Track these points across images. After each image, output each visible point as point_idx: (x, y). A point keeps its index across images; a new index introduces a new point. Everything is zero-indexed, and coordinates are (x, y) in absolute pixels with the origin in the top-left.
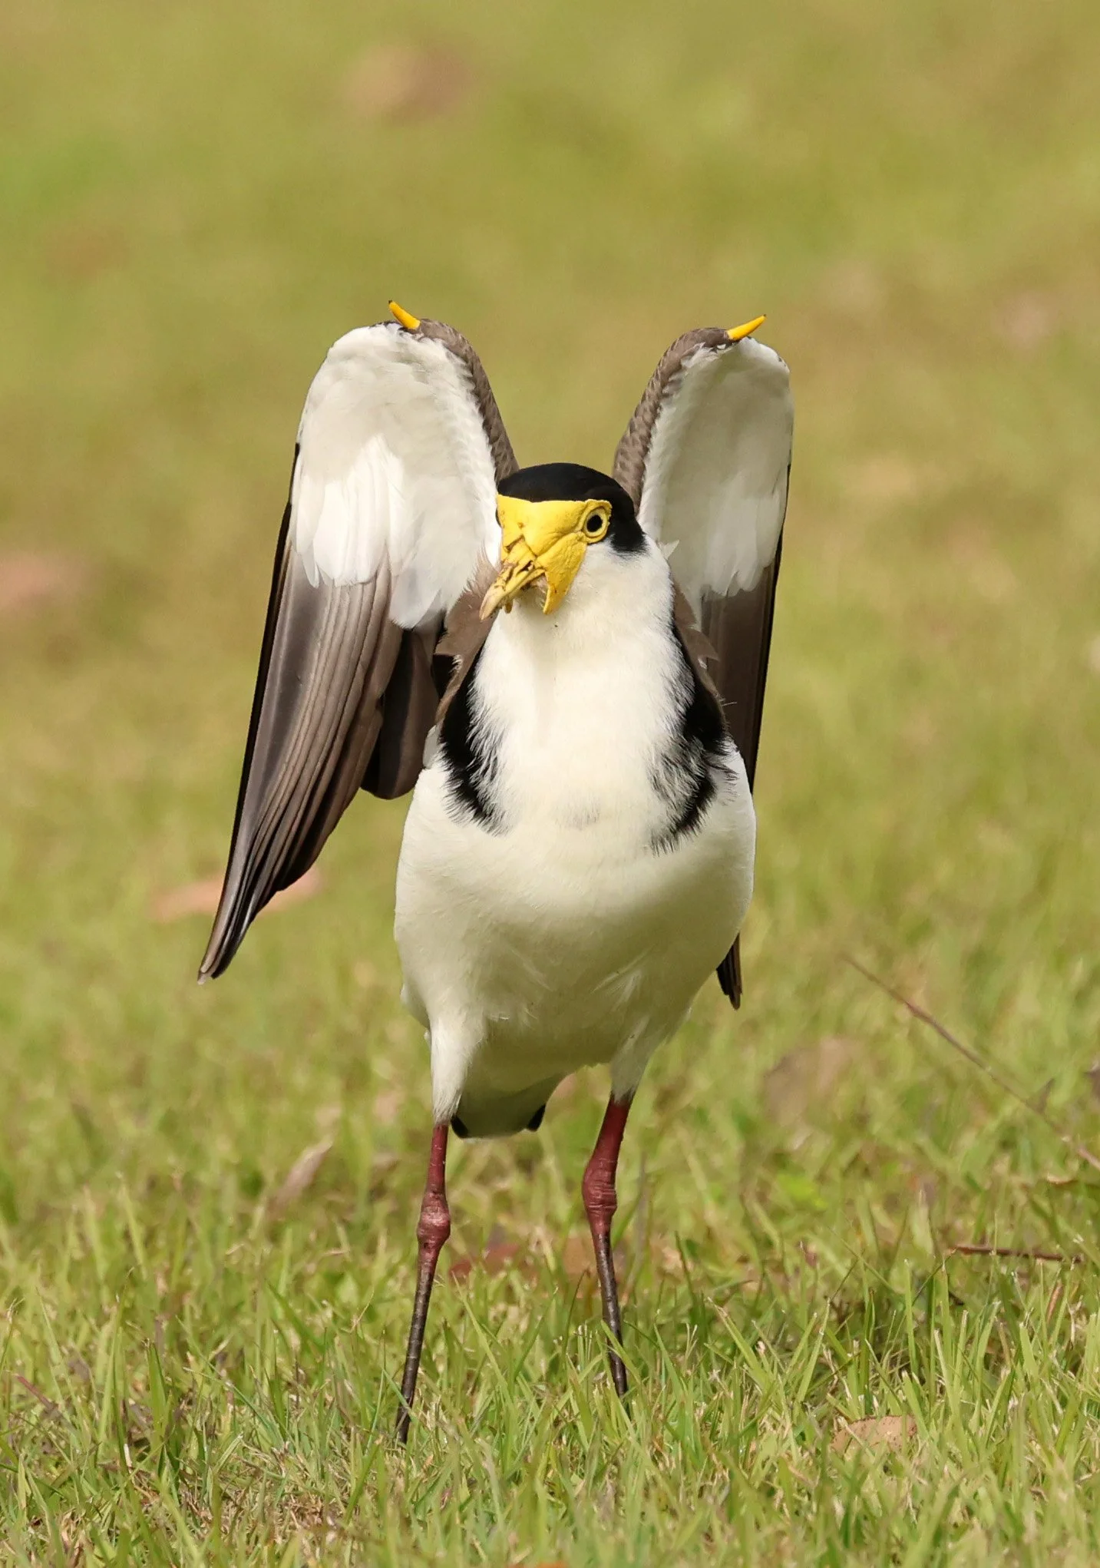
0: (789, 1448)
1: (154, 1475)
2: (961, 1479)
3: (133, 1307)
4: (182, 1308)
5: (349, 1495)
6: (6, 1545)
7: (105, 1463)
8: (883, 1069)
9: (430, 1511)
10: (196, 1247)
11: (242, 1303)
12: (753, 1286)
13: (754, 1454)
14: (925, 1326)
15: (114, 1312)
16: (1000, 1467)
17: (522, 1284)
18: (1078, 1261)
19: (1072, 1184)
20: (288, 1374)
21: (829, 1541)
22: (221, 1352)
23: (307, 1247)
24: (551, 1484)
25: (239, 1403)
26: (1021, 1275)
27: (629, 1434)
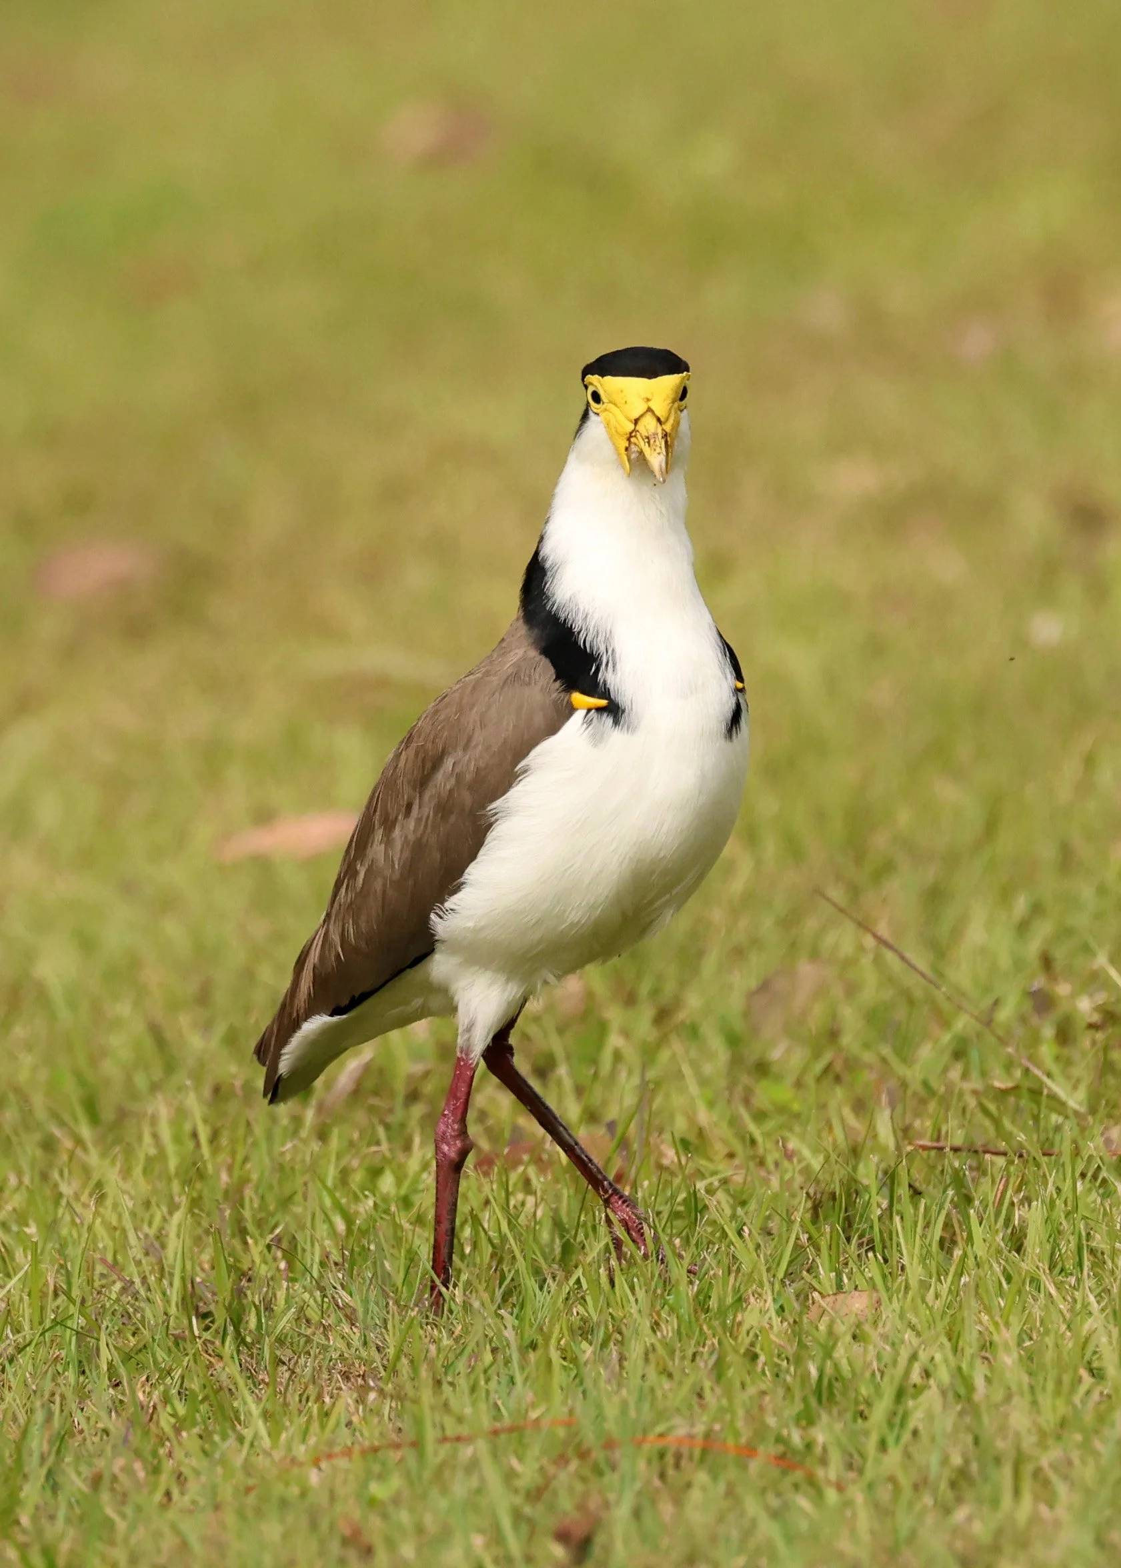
0: (770, 1319)
1: (218, 1343)
2: (919, 1346)
3: (200, 1198)
4: (242, 1198)
5: (388, 1360)
6: (89, 1403)
7: (177, 1332)
8: (852, 990)
9: (459, 1374)
10: (255, 1144)
11: (295, 1193)
12: (739, 1179)
13: (740, 1324)
14: (888, 1213)
15: (184, 1201)
16: (953, 1336)
17: (538, 1177)
18: (1021, 1156)
19: (1016, 1088)
20: (335, 1256)
21: (805, 1400)
22: (277, 1235)
23: (351, 1144)
24: (563, 1350)
25: (294, 1280)
26: (971, 1168)
27: (631, 1307)
